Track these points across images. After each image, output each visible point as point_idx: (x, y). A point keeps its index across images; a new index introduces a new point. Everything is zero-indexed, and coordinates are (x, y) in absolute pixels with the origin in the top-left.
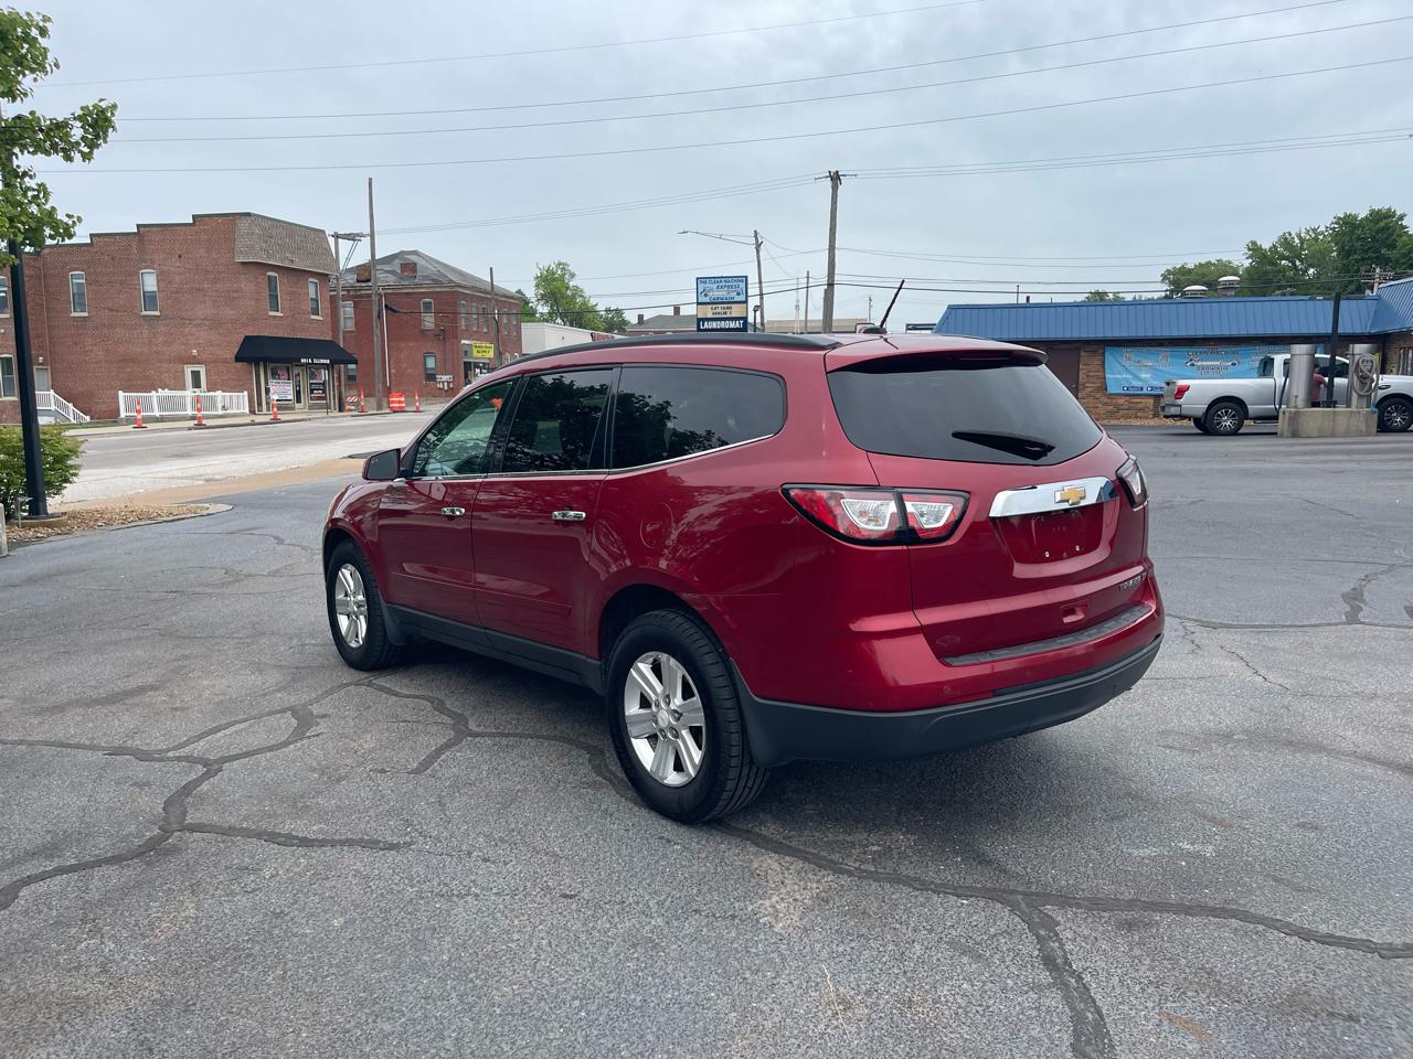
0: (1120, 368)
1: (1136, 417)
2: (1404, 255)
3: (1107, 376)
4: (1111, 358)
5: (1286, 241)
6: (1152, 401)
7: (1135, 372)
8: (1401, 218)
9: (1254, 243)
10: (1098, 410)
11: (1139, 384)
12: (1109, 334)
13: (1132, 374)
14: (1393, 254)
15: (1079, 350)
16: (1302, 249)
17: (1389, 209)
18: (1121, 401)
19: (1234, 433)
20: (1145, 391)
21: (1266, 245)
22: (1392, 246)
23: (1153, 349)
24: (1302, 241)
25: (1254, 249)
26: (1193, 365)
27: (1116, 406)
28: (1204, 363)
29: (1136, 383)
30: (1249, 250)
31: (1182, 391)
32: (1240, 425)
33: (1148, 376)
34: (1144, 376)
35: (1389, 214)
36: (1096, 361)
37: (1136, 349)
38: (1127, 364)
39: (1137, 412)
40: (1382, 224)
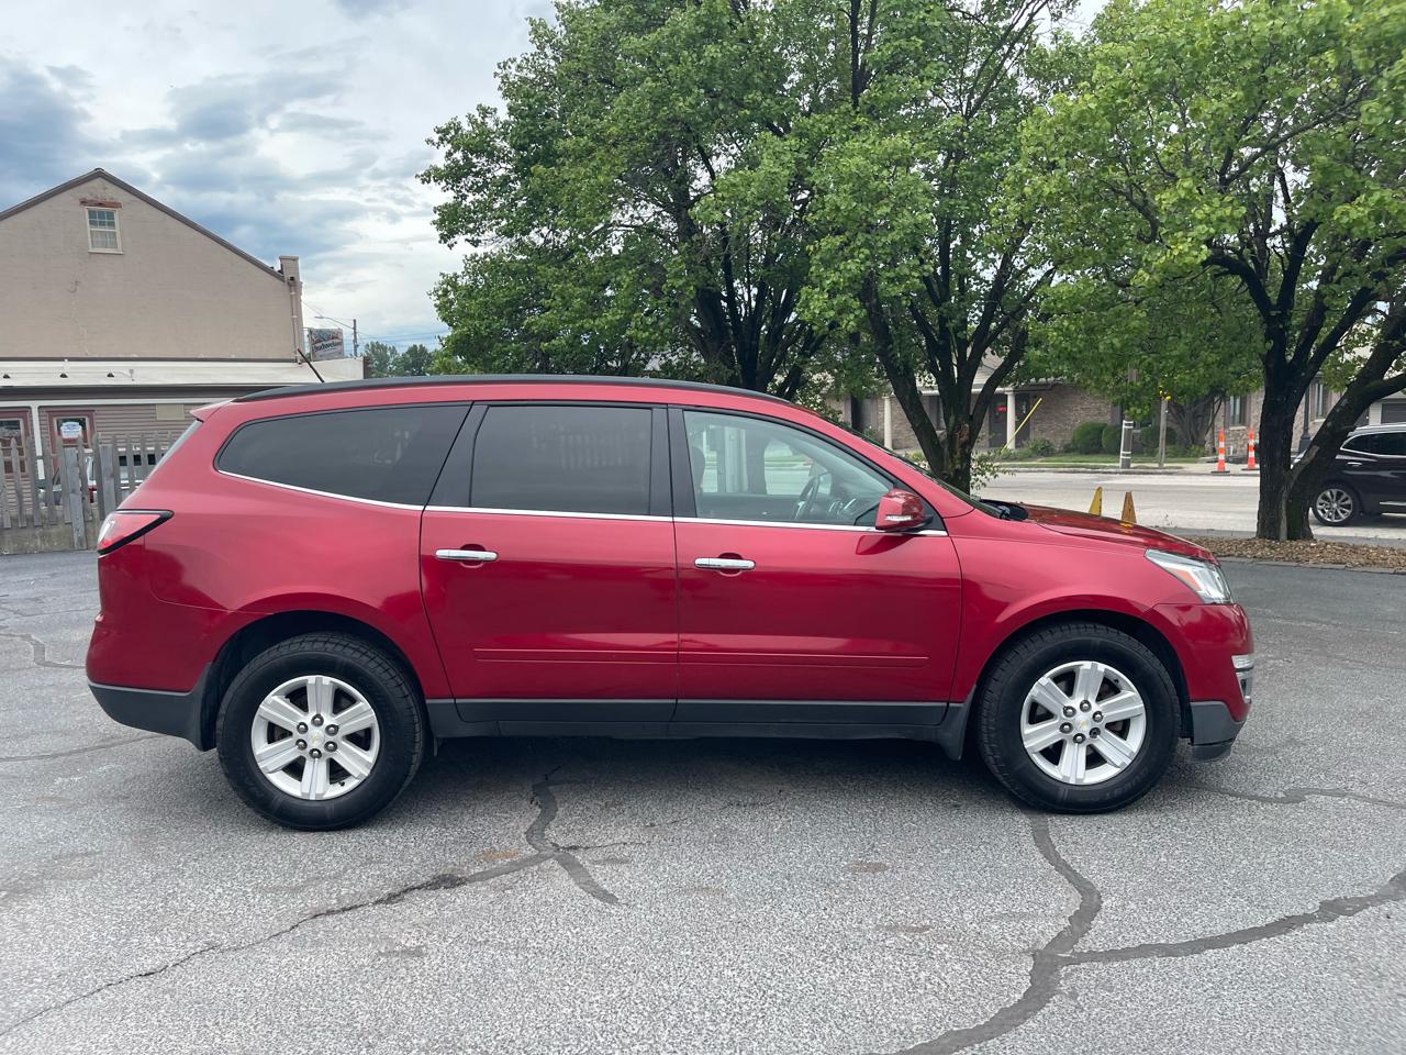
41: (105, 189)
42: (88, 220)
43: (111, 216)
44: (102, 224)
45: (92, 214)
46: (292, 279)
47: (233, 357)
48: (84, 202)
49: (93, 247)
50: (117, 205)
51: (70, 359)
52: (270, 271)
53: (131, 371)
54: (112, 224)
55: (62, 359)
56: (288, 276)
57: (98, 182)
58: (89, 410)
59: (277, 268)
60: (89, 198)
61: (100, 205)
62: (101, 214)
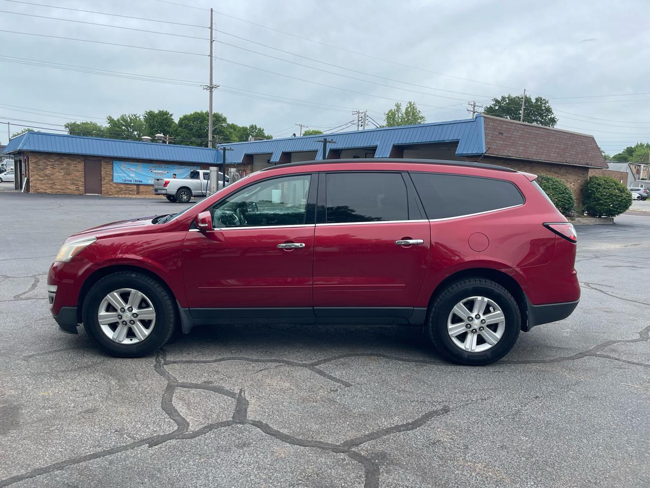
0: (121, 171)
1: (130, 194)
2: (174, 131)
3: (115, 174)
4: (117, 167)
5: (123, 118)
6: (136, 187)
7: (128, 173)
8: (171, 115)
9: (110, 117)
10: (112, 190)
11: (130, 179)
12: (115, 155)
13: (126, 174)
14: (171, 130)
15: (101, 161)
16: (131, 123)
17: (167, 111)
18: (122, 186)
19: (188, 202)
20: (132, 182)
21: (116, 119)
22: (169, 126)
23: (135, 163)
24: (131, 120)
25: (111, 120)
26: (151, 172)
27: (120, 188)
28: (156, 171)
29: (128, 178)
30: (109, 120)
31: (166, 184)
32: (190, 199)
33: (133, 175)
34: (132, 175)
35: (167, 113)
36: (110, 167)
37: (127, 163)
38: (124, 169)
39: (130, 192)
40: (165, 117)
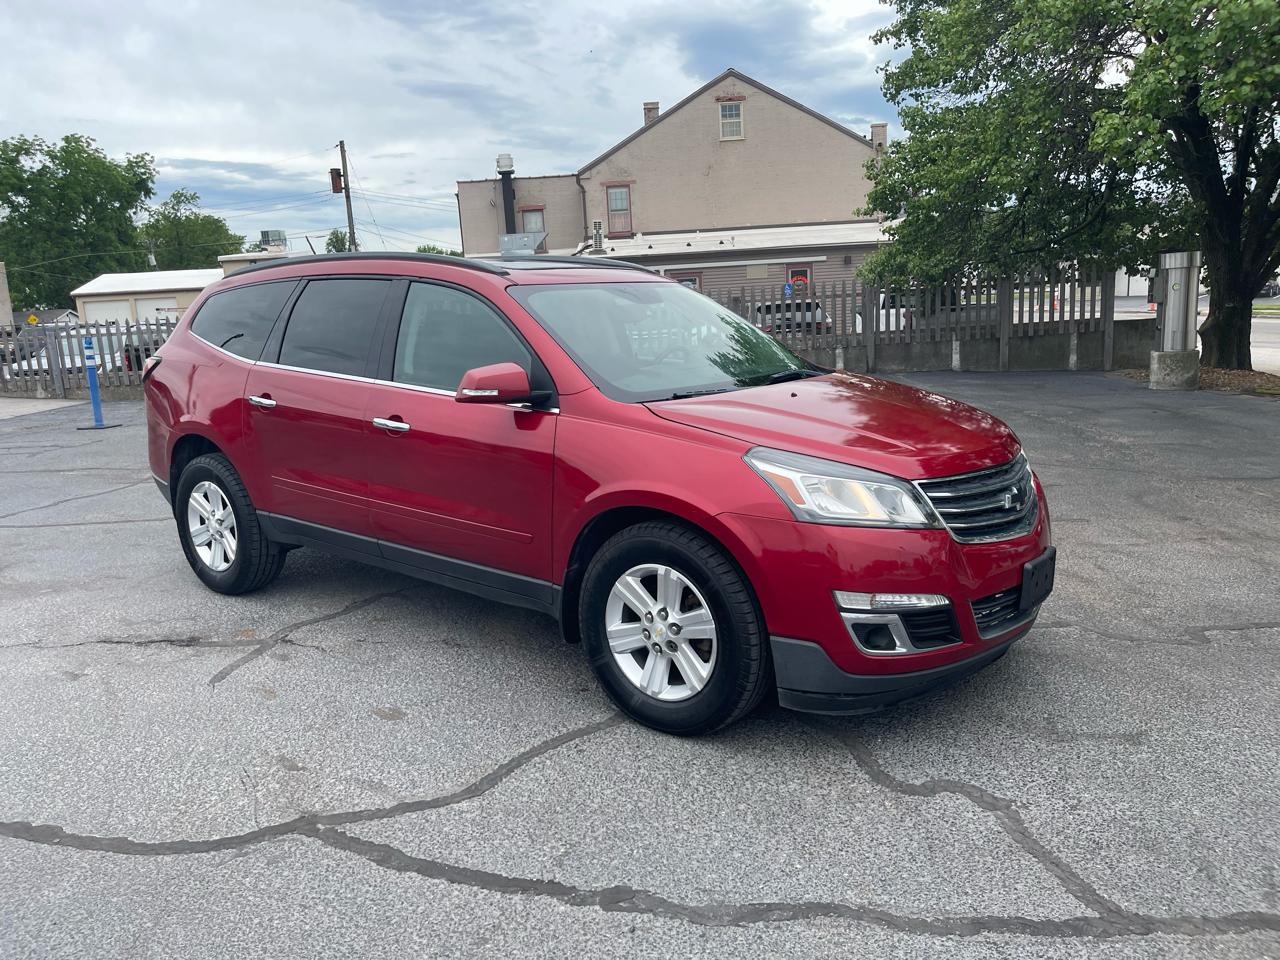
41: (734, 85)
42: (720, 113)
43: (738, 108)
44: (731, 116)
45: (724, 108)
46: (880, 145)
47: (825, 220)
48: (718, 100)
49: (723, 136)
50: (742, 98)
51: (701, 231)
52: (861, 140)
53: (733, 239)
54: (738, 115)
55: (695, 231)
56: (876, 143)
57: (730, 80)
58: (699, 272)
59: (869, 137)
60: (722, 95)
61: (730, 100)
62: (731, 107)
